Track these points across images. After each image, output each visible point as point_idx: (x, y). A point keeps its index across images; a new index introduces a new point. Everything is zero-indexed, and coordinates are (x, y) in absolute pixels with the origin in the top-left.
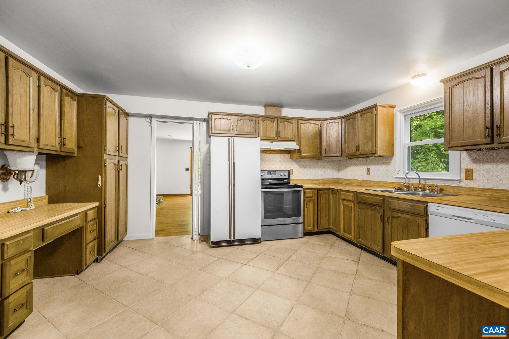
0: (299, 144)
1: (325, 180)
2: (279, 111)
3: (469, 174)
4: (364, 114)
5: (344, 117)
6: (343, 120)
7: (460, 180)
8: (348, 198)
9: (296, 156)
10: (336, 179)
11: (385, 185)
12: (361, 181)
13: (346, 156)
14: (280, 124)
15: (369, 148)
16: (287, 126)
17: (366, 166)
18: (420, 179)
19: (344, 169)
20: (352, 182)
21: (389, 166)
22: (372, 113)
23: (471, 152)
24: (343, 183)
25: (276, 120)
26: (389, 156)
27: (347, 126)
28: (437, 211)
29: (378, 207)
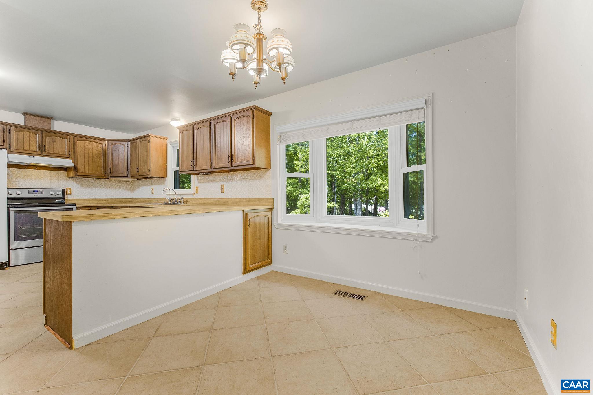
0: (75, 161)
1: (116, 200)
2: (47, 123)
3: (197, 190)
4: (142, 141)
5: (129, 141)
6: (129, 143)
7: (194, 194)
9: (72, 173)
10: (129, 199)
13: (131, 177)
14: (47, 138)
15: (145, 170)
16: (57, 141)
17: (151, 186)
18: (176, 194)
21: (164, 186)
25: (39, 132)
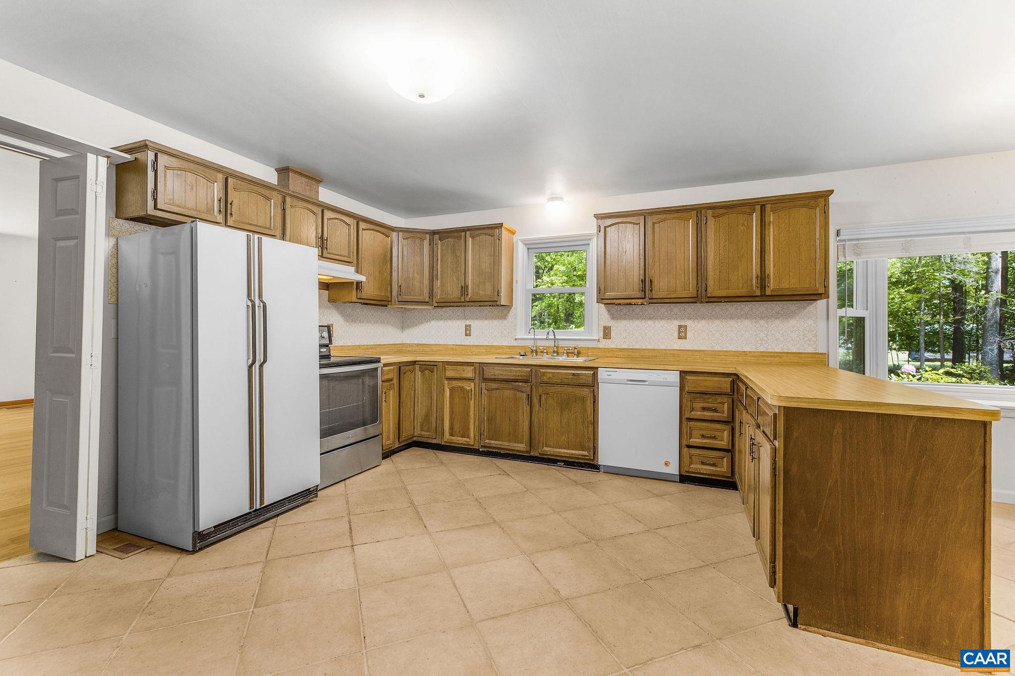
0: (359, 272)
2: (315, 190)
3: (607, 333)
4: (478, 235)
5: (434, 232)
6: (434, 237)
7: (599, 340)
8: (462, 376)
11: (499, 351)
12: (454, 347)
14: (328, 221)
15: (486, 292)
16: (338, 228)
17: (464, 320)
18: (555, 339)
19: (416, 325)
20: (435, 348)
21: (505, 322)
22: (492, 236)
23: (610, 306)
24: (415, 351)
25: (320, 210)
26: (504, 307)
27: (442, 249)
28: (610, 377)
29: (521, 384)
